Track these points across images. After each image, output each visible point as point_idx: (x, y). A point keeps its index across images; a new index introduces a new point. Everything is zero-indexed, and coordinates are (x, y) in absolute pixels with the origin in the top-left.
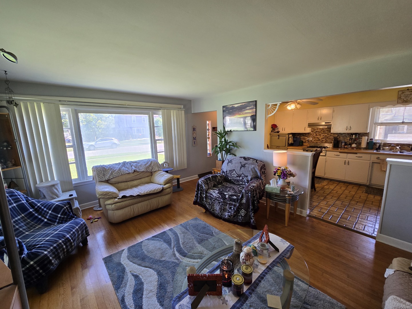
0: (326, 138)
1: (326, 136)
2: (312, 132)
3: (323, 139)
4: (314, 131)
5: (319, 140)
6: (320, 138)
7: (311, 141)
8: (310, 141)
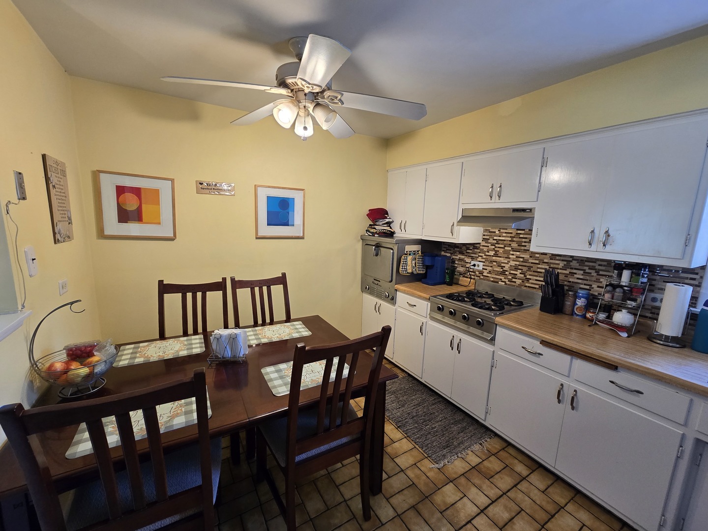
0: (525, 269)
1: (525, 261)
2: (483, 243)
3: (516, 269)
4: (491, 241)
5: (503, 273)
6: (507, 267)
7: (481, 273)
8: (477, 273)
